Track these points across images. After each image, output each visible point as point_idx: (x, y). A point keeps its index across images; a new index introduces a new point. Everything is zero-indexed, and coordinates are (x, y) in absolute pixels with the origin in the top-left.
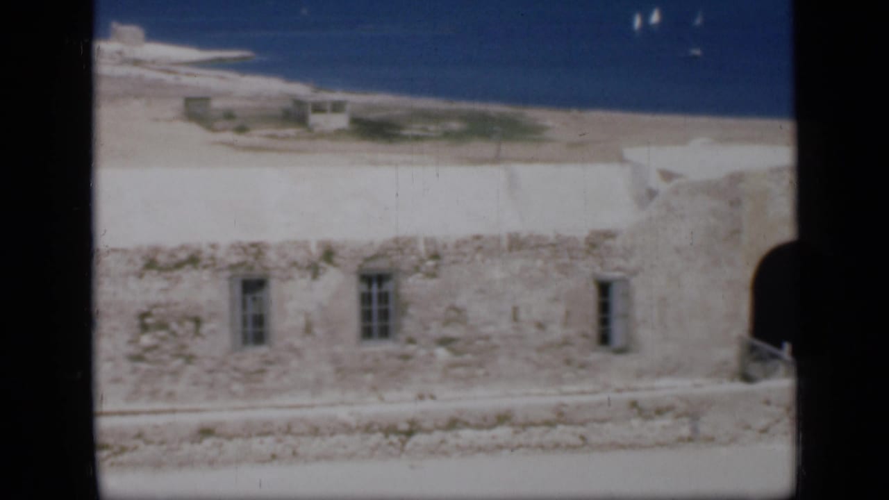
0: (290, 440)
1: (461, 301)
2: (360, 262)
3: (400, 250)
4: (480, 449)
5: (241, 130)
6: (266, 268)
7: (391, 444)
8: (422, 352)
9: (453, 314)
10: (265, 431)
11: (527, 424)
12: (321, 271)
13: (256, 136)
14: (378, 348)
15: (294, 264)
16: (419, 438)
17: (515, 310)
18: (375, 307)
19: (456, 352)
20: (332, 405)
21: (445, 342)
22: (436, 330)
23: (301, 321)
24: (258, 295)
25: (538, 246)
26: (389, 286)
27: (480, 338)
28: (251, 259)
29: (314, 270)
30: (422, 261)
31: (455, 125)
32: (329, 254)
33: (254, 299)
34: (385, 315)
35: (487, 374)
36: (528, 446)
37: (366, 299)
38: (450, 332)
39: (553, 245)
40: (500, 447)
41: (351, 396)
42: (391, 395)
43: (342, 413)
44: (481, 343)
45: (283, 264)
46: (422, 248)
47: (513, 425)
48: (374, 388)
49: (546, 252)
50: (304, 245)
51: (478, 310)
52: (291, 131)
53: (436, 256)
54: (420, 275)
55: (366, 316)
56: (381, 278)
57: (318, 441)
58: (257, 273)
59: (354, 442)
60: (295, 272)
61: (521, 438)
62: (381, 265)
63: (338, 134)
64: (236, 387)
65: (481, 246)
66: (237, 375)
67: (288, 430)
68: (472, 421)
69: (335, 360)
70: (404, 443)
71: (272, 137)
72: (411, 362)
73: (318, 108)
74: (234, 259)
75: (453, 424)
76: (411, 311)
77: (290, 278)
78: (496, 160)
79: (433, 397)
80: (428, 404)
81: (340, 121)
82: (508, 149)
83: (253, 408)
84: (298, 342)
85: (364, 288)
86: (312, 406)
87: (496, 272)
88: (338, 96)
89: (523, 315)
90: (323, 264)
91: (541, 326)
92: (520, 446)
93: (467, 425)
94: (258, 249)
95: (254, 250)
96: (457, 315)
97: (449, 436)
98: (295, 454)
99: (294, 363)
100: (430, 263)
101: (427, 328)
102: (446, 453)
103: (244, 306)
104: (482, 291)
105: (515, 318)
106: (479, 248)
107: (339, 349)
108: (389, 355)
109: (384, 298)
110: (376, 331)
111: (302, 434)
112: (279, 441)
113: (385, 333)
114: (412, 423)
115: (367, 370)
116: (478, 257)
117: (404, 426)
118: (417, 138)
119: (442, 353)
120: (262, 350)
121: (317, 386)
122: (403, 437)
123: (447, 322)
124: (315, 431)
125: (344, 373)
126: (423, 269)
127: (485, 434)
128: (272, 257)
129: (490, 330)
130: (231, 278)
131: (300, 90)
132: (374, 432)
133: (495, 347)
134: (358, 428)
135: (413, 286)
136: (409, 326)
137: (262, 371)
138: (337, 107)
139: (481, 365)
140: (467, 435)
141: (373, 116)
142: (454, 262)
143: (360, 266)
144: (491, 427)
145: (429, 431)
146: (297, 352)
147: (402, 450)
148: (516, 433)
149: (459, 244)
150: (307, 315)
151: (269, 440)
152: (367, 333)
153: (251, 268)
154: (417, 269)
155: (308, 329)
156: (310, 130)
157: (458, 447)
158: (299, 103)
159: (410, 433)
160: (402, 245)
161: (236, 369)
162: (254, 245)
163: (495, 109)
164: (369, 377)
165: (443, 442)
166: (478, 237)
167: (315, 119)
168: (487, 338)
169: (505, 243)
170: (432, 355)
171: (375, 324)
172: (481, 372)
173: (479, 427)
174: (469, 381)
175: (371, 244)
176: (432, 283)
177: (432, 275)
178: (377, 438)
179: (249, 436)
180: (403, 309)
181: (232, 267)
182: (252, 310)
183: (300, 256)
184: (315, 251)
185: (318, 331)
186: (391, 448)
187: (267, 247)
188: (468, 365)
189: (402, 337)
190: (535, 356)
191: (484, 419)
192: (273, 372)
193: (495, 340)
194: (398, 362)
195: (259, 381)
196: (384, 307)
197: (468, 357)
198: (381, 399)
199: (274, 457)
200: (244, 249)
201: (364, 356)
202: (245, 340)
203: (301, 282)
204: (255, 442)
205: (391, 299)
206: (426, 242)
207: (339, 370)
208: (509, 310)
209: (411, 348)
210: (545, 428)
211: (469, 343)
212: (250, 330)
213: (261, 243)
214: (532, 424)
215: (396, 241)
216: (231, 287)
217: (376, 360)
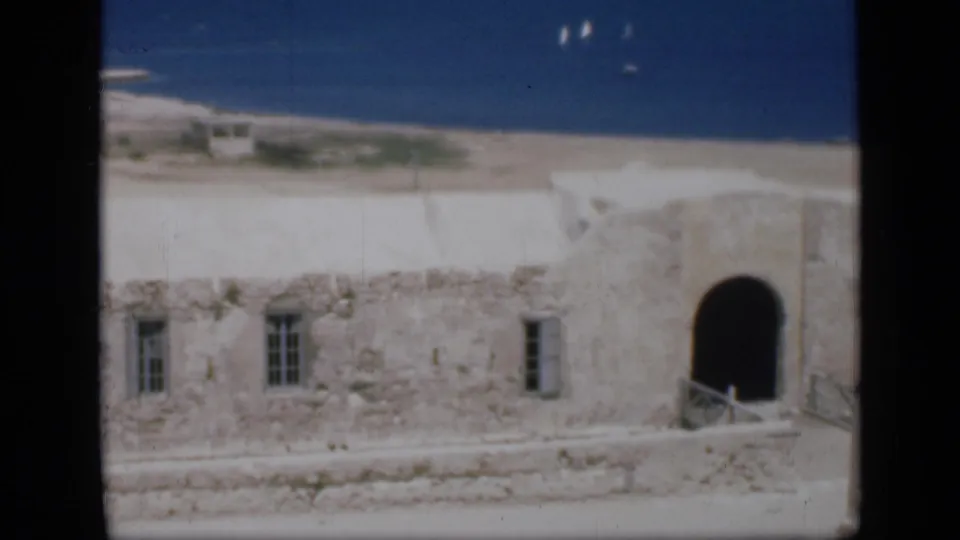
0: (189, 494)
1: (376, 345)
2: (266, 300)
3: (311, 288)
4: (396, 503)
5: (137, 156)
6: (165, 309)
7: (299, 497)
8: (334, 399)
9: (368, 357)
10: (163, 485)
11: (443, 477)
12: (224, 312)
13: (153, 164)
14: (287, 393)
15: (195, 304)
16: (330, 492)
17: (436, 352)
18: (283, 350)
19: (371, 398)
20: (236, 456)
21: (358, 387)
22: (349, 375)
23: (203, 367)
24: (156, 337)
25: (461, 283)
26: (297, 328)
27: (397, 382)
28: (148, 299)
29: (217, 311)
30: (335, 300)
31: (368, 150)
32: (233, 294)
33: (152, 343)
34: (293, 359)
35: (403, 423)
36: (448, 499)
37: (272, 341)
38: (365, 377)
39: (476, 282)
40: (417, 500)
41: (255, 446)
42: (300, 445)
43: (247, 466)
44: (397, 388)
45: (183, 304)
46: (333, 286)
47: (431, 476)
48: (281, 438)
49: (469, 290)
50: (206, 284)
51: (395, 353)
52: (191, 157)
53: (349, 295)
54: (332, 315)
55: (273, 359)
56: (290, 319)
57: (219, 496)
58: (155, 314)
59: (257, 496)
60: (198, 315)
61: (442, 490)
62: (288, 305)
63: (242, 161)
64: (133, 438)
65: (398, 283)
66: (134, 424)
67: (188, 483)
68: (388, 473)
69: (239, 407)
70: (313, 497)
71: (171, 164)
72: (319, 410)
73: (220, 132)
74: (129, 299)
75: (367, 476)
76: (322, 354)
77: (191, 319)
78: (415, 188)
79: (345, 447)
80: (339, 455)
81: (243, 146)
82: (426, 175)
83: (152, 460)
84: (199, 389)
85: (272, 329)
86: (212, 458)
87: (415, 311)
88: (241, 118)
89: (443, 358)
90: (227, 304)
91: (463, 370)
92: (438, 500)
93: (382, 477)
94: (156, 288)
95: (152, 289)
96: (372, 359)
97: (361, 488)
98: (195, 509)
99: (195, 411)
100: (344, 302)
101: (339, 373)
102: (359, 508)
103: (141, 350)
104: (400, 333)
105: (435, 361)
106: (396, 287)
107: (243, 396)
108: (297, 402)
109: (293, 340)
110: (284, 376)
111: (200, 488)
112: (179, 496)
113: (293, 378)
114: (322, 475)
115: (273, 419)
116: (395, 295)
117: (313, 479)
118: (327, 165)
119: (355, 400)
120: (161, 396)
121: (220, 436)
122: (312, 491)
123: (361, 366)
124: (217, 485)
125: (248, 422)
126: (335, 308)
127: (402, 485)
128: (171, 297)
129: (410, 373)
130: (126, 320)
131: (201, 112)
132: (280, 485)
133: (413, 392)
134: (263, 481)
135: (324, 327)
136: (321, 370)
137: (160, 420)
138: (240, 131)
139: (396, 412)
140: (381, 487)
141: (282, 140)
142: (369, 301)
143: (268, 306)
144: (408, 479)
145: (340, 484)
146: (198, 399)
147: (312, 504)
148: (435, 484)
149: (374, 284)
150: (210, 359)
151: (167, 495)
152: (274, 378)
153: (149, 308)
154: (329, 309)
155: (210, 374)
156: (211, 156)
157: (372, 501)
158: (199, 126)
159: (319, 486)
160: (313, 283)
161: (131, 418)
162: (152, 284)
163: (412, 131)
164: (276, 426)
165: (355, 495)
166: (394, 274)
167: (215, 144)
168: (405, 383)
169: (424, 280)
170: (344, 401)
171: (284, 368)
172: (397, 419)
173: (395, 479)
174: (384, 429)
175: (279, 282)
176: (344, 323)
177: (347, 314)
178: (285, 490)
179: (144, 491)
180: (313, 354)
181: (130, 307)
182: (148, 354)
183: (203, 296)
184: (217, 288)
185: (222, 377)
186: (299, 503)
187: (166, 286)
188: (383, 412)
189: (312, 382)
190: (456, 402)
191: (400, 470)
192: (171, 421)
193: (413, 385)
194: (308, 410)
195: (156, 431)
196: (292, 350)
197: (383, 403)
198: (288, 449)
199: (172, 513)
200: (142, 289)
201: (271, 403)
202: (141, 388)
203: (203, 322)
204: (152, 498)
205: (301, 341)
206: (338, 280)
207: (243, 419)
208: (429, 352)
209: (322, 394)
210: (467, 480)
211: (384, 389)
212: (147, 375)
213: (159, 281)
214: (452, 475)
215: (306, 278)
216: (127, 330)
217: (284, 408)
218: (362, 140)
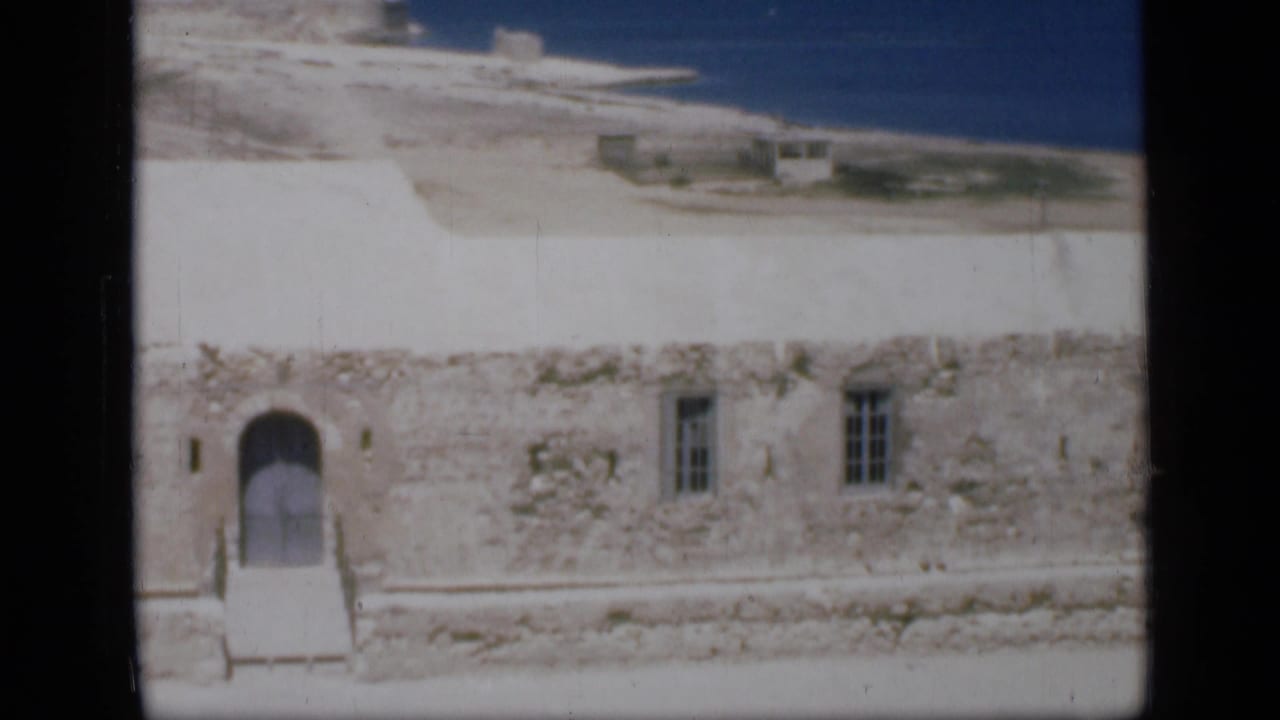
0: (738, 627)
1: (986, 431)
2: (845, 372)
3: (904, 355)
4: (1009, 642)
5: (680, 182)
6: (713, 382)
7: (881, 634)
8: (930, 502)
9: (974, 446)
10: (701, 614)
11: (1069, 609)
12: (790, 386)
13: (700, 191)
14: (869, 496)
15: (753, 375)
16: (921, 626)
17: (1064, 441)
18: (866, 437)
19: (976, 502)
20: (800, 578)
21: (963, 488)
22: (951, 470)
23: (760, 457)
24: (700, 420)
25: (1098, 349)
26: (885, 408)
27: (1011, 481)
28: (690, 368)
29: (781, 385)
30: (934, 371)
31: (981, 177)
32: (802, 362)
33: (694, 426)
34: (878, 449)
35: (1019, 535)
36: (1075, 637)
37: (852, 426)
38: (971, 473)
39: (1119, 349)
40: (1034, 639)
41: (827, 565)
42: (884, 564)
43: (814, 590)
44: (1012, 489)
45: (736, 375)
46: (934, 351)
47: (1053, 607)
48: (859, 554)
49: (1107, 358)
50: (767, 349)
51: (1011, 441)
52: (752, 184)
53: (953, 365)
54: (930, 392)
55: (852, 449)
56: (875, 396)
57: (778, 629)
58: (700, 388)
59: (824, 630)
60: (754, 389)
61: (1068, 625)
62: (875, 377)
63: (818, 188)
64: (665, 552)
65: (1017, 349)
66: (665, 534)
67: (736, 612)
68: (996, 601)
69: (807, 513)
70: (898, 632)
71: (725, 192)
72: (912, 517)
73: (789, 152)
74: (667, 368)
75: (970, 605)
76: (918, 443)
77: (747, 395)
78: (1042, 226)
79: (942, 567)
80: (935, 576)
81: (820, 170)
82: (1057, 209)
83: (692, 581)
84: (753, 487)
85: (851, 409)
86: (769, 580)
87: (1039, 388)
88: (817, 134)
89: (1073, 449)
90: (793, 375)
91: (1097, 464)
92: (1063, 637)
93: (989, 606)
94: (702, 354)
95: (695, 355)
96: (981, 449)
97: (962, 622)
98: (744, 647)
99: (749, 518)
100: (946, 375)
101: (937, 468)
102: (958, 648)
103: (680, 436)
104: (1017, 415)
105: (1063, 453)
106: (1015, 354)
107: (812, 498)
108: (882, 507)
109: (878, 424)
110: (866, 470)
111: (754, 619)
112: (724, 630)
113: (878, 474)
114: (912, 603)
115: (849, 528)
116: (1014, 364)
117: (900, 609)
118: (928, 195)
119: (957, 503)
120: (706, 497)
121: (781, 550)
122: (899, 624)
123: (965, 460)
124: (775, 616)
125: (817, 532)
126: (935, 382)
127: (1014, 619)
128: (721, 363)
129: (1029, 470)
130: (661, 396)
131: (765, 126)
132: (858, 617)
133: (1033, 495)
134: (835, 610)
135: (919, 407)
136: (912, 464)
137: (702, 529)
138: (816, 150)
139: (1011, 521)
140: (989, 621)
141: (871, 162)
142: (978, 373)
143: (846, 380)
144: (1022, 611)
145: (935, 616)
146: (748, 499)
147: (897, 642)
148: (1057, 618)
149: (988, 347)
150: (769, 448)
151: (707, 627)
152: (853, 475)
153: (691, 381)
154: (926, 383)
155: (770, 469)
156: (777, 182)
157: (975, 638)
158: (761, 144)
159: (907, 619)
160: (904, 349)
161: (664, 526)
162: (696, 348)
163: (1039, 153)
164: (854, 538)
165: (954, 631)
166: (1014, 337)
167: (783, 166)
168: (1025, 481)
169: (1050, 346)
170: (944, 506)
171: (866, 460)
172: (1011, 531)
173: (1006, 610)
174: (994, 542)
175: (862, 346)
176: (946, 402)
177: (948, 391)
178: (862, 624)
179: (679, 623)
180: (905, 441)
181: (665, 380)
182: (688, 444)
183: (761, 365)
184: (782, 356)
185: (784, 473)
186: (880, 641)
187: (714, 351)
188: (993, 521)
189: (902, 481)
190: (1087, 507)
191: (1014, 598)
192: (716, 531)
193: (1034, 485)
194: (898, 516)
195: (697, 543)
196: (878, 437)
197: (994, 509)
198: (869, 569)
199: (715, 652)
200: (682, 354)
201: (847, 508)
202: (679, 485)
203: (761, 400)
204: (689, 631)
205: (890, 424)
206: (940, 344)
207: (811, 528)
208: (1054, 440)
209: (914, 497)
210: (1098, 612)
211: (995, 490)
212: (687, 470)
213: (706, 345)
214: (1081, 606)
215: (898, 342)
216: (662, 408)
217: (863, 514)
218: (974, 163)
